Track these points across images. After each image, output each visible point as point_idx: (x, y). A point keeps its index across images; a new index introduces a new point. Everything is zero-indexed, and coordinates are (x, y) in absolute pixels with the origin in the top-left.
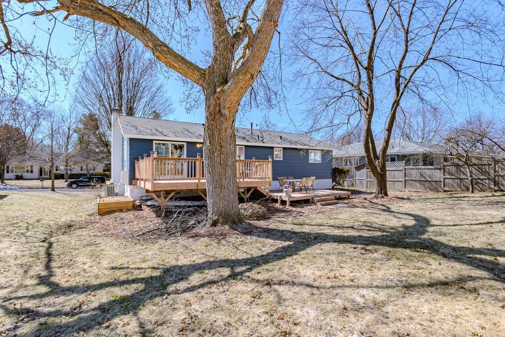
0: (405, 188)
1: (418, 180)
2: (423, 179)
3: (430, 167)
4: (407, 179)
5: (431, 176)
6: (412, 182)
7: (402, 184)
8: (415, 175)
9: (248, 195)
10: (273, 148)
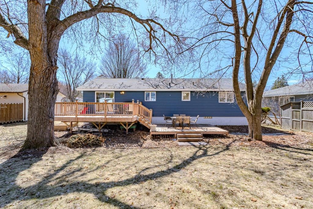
9: (129, 127)
10: (181, 92)
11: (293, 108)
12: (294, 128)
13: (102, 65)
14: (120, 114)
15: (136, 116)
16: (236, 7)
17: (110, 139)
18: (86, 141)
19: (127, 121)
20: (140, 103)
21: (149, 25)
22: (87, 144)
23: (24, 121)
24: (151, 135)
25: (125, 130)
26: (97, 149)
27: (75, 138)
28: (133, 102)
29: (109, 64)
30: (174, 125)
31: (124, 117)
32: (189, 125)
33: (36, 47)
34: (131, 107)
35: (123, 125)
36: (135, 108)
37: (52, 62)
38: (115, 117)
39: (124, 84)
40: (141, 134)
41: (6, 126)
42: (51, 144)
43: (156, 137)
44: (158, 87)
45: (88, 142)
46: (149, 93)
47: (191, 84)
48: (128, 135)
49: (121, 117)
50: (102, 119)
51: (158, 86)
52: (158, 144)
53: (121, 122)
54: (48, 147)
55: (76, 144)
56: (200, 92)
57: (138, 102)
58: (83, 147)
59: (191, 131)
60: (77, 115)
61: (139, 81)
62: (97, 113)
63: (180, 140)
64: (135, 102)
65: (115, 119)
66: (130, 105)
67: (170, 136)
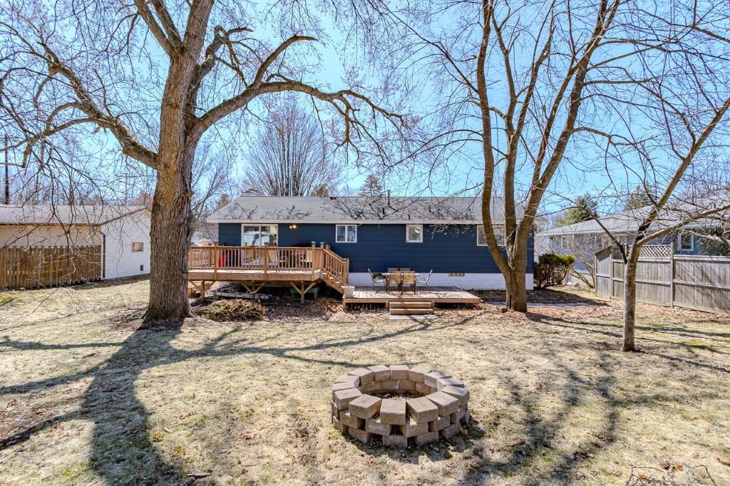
0: (674, 300)
1: (697, 286)
2: (708, 284)
3: (721, 258)
4: (676, 281)
5: (722, 278)
6: (687, 287)
7: (669, 291)
8: (691, 274)
9: (306, 291)
10: (404, 225)
11: (614, 258)
12: (615, 294)
13: (250, 166)
14: (291, 267)
15: (319, 271)
16: (486, 91)
17: (273, 310)
18: (236, 310)
19: (302, 279)
20: (327, 247)
21: (345, 101)
22: (239, 316)
23: (103, 281)
24: (344, 304)
25: (299, 295)
26: (255, 323)
27: (219, 306)
28: (314, 246)
29: (264, 163)
30: (387, 289)
31: (297, 272)
32: (414, 288)
33: (169, 167)
34: (310, 255)
35: (295, 287)
36: (317, 257)
37: (186, 185)
38: (281, 272)
39: (297, 208)
40: (327, 303)
41: (76, 289)
42: (185, 314)
43: (354, 307)
44: (361, 215)
45: (240, 313)
46: (344, 228)
47: (425, 209)
48: (304, 304)
49: (291, 272)
50: (259, 275)
51: (362, 213)
52: (354, 318)
53: (292, 281)
54: (182, 318)
55: (222, 314)
56: (439, 227)
57: (322, 246)
58: (232, 320)
59: (415, 297)
60: (216, 269)
61: (324, 203)
62: (244, 264)
63: (394, 313)
64: (318, 245)
65: (281, 275)
66: (308, 252)
67: (379, 306)
